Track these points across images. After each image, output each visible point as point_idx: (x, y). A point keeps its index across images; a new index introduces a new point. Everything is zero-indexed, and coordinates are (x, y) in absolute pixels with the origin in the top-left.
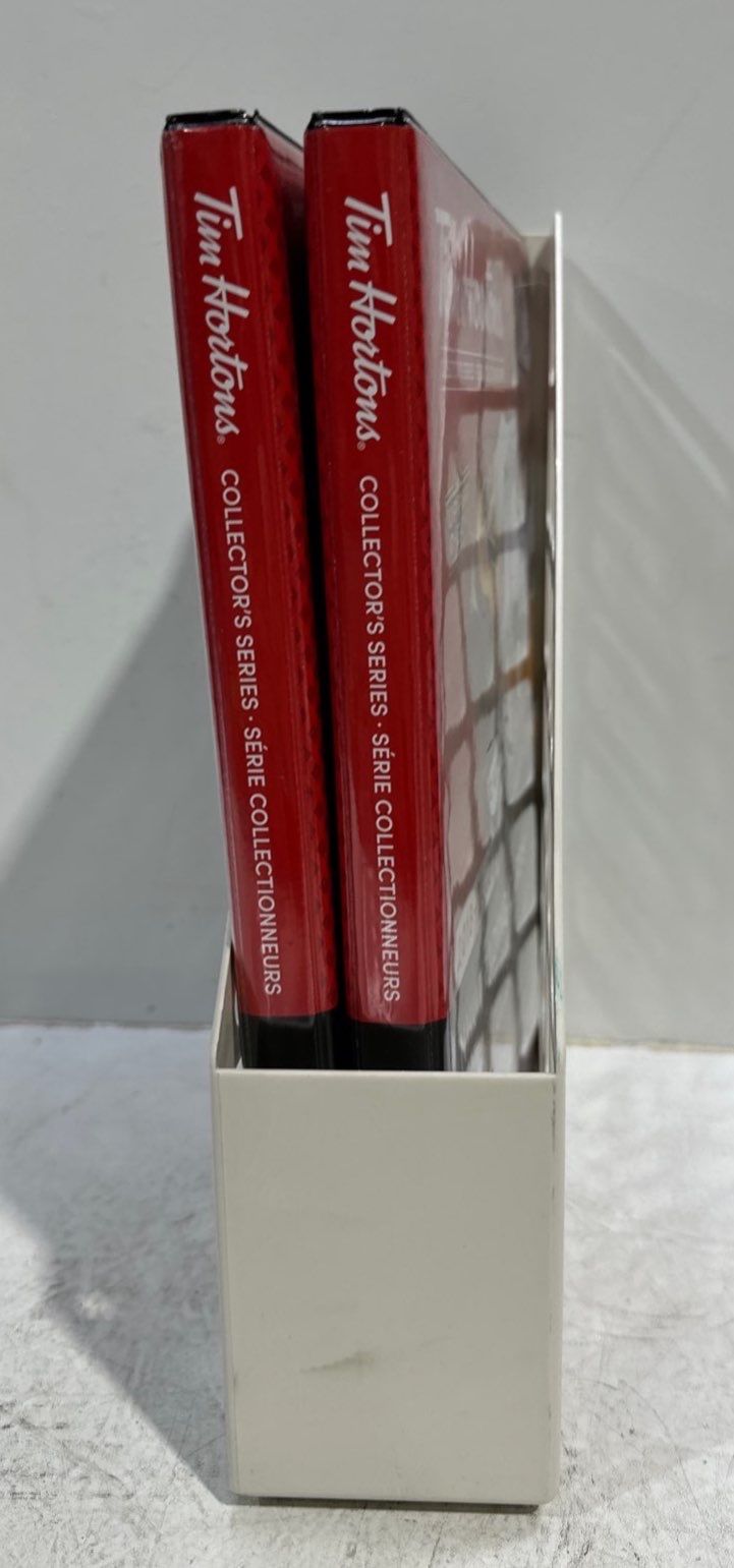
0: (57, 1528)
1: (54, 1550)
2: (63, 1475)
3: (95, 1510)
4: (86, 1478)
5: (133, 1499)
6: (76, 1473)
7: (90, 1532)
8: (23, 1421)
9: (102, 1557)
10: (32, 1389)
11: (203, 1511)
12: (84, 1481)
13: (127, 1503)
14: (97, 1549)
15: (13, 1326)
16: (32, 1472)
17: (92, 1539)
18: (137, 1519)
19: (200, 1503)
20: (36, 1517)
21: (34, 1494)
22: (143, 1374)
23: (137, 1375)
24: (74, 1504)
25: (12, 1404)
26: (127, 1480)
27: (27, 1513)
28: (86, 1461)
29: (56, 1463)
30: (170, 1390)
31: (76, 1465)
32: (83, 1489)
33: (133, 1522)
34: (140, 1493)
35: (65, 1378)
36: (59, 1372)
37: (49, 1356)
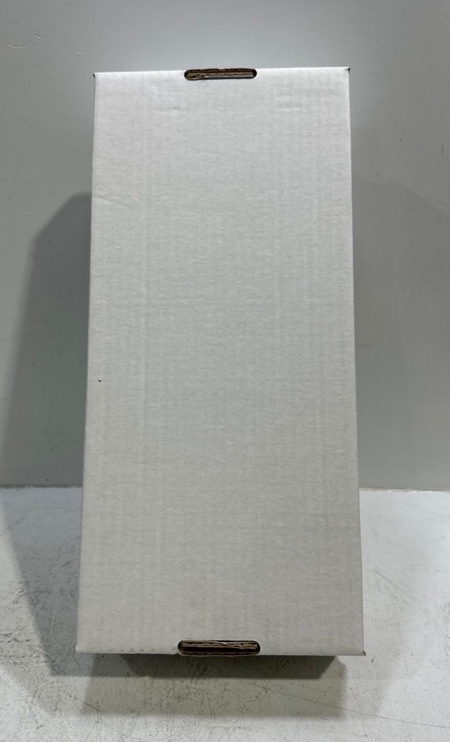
0: (30, 673)
1: (30, 680)
2: (31, 656)
3: (43, 667)
4: (39, 656)
5: (55, 663)
6: (34, 655)
7: (42, 674)
8: (15, 639)
9: (46, 681)
10: (17, 628)
11: (79, 665)
12: (38, 658)
13: (53, 664)
14: (44, 678)
15: (7, 607)
16: (20, 656)
17: (42, 676)
18: (57, 669)
19: (78, 663)
20: (23, 670)
21: (22, 663)
22: (55, 621)
23: (53, 623)
24: (35, 665)
25: (10, 634)
26: (53, 657)
27: (20, 669)
28: (38, 651)
29: (28, 653)
30: (65, 626)
31: (35, 653)
32: (38, 660)
33: (55, 669)
34: (57, 661)
35: (28, 624)
36: (26, 622)
37: (22, 617)
